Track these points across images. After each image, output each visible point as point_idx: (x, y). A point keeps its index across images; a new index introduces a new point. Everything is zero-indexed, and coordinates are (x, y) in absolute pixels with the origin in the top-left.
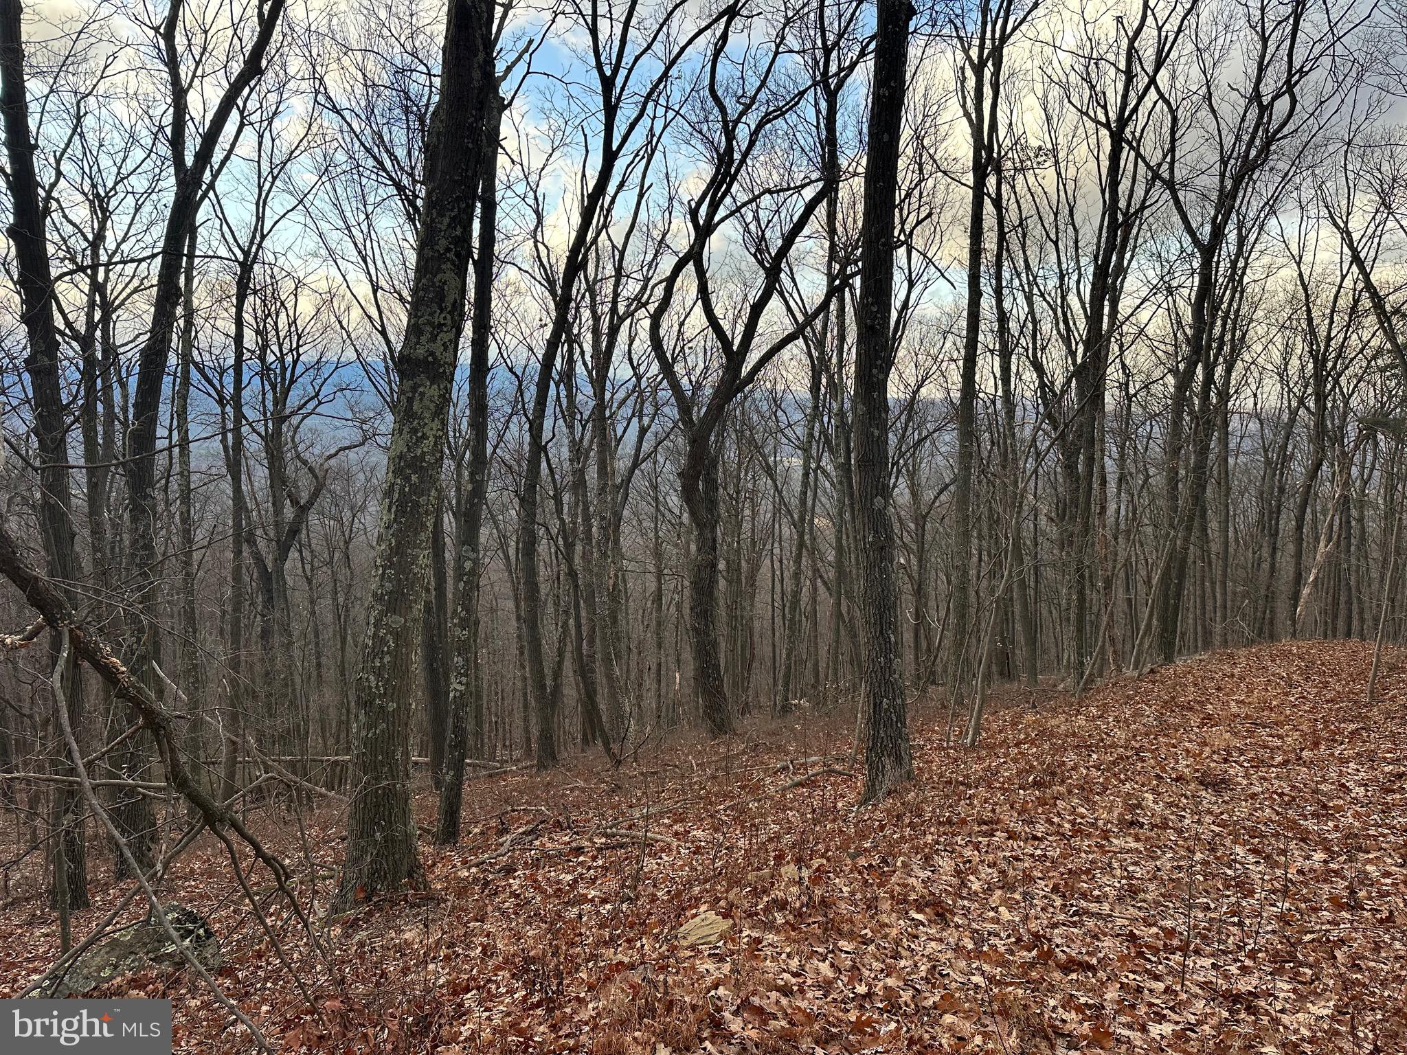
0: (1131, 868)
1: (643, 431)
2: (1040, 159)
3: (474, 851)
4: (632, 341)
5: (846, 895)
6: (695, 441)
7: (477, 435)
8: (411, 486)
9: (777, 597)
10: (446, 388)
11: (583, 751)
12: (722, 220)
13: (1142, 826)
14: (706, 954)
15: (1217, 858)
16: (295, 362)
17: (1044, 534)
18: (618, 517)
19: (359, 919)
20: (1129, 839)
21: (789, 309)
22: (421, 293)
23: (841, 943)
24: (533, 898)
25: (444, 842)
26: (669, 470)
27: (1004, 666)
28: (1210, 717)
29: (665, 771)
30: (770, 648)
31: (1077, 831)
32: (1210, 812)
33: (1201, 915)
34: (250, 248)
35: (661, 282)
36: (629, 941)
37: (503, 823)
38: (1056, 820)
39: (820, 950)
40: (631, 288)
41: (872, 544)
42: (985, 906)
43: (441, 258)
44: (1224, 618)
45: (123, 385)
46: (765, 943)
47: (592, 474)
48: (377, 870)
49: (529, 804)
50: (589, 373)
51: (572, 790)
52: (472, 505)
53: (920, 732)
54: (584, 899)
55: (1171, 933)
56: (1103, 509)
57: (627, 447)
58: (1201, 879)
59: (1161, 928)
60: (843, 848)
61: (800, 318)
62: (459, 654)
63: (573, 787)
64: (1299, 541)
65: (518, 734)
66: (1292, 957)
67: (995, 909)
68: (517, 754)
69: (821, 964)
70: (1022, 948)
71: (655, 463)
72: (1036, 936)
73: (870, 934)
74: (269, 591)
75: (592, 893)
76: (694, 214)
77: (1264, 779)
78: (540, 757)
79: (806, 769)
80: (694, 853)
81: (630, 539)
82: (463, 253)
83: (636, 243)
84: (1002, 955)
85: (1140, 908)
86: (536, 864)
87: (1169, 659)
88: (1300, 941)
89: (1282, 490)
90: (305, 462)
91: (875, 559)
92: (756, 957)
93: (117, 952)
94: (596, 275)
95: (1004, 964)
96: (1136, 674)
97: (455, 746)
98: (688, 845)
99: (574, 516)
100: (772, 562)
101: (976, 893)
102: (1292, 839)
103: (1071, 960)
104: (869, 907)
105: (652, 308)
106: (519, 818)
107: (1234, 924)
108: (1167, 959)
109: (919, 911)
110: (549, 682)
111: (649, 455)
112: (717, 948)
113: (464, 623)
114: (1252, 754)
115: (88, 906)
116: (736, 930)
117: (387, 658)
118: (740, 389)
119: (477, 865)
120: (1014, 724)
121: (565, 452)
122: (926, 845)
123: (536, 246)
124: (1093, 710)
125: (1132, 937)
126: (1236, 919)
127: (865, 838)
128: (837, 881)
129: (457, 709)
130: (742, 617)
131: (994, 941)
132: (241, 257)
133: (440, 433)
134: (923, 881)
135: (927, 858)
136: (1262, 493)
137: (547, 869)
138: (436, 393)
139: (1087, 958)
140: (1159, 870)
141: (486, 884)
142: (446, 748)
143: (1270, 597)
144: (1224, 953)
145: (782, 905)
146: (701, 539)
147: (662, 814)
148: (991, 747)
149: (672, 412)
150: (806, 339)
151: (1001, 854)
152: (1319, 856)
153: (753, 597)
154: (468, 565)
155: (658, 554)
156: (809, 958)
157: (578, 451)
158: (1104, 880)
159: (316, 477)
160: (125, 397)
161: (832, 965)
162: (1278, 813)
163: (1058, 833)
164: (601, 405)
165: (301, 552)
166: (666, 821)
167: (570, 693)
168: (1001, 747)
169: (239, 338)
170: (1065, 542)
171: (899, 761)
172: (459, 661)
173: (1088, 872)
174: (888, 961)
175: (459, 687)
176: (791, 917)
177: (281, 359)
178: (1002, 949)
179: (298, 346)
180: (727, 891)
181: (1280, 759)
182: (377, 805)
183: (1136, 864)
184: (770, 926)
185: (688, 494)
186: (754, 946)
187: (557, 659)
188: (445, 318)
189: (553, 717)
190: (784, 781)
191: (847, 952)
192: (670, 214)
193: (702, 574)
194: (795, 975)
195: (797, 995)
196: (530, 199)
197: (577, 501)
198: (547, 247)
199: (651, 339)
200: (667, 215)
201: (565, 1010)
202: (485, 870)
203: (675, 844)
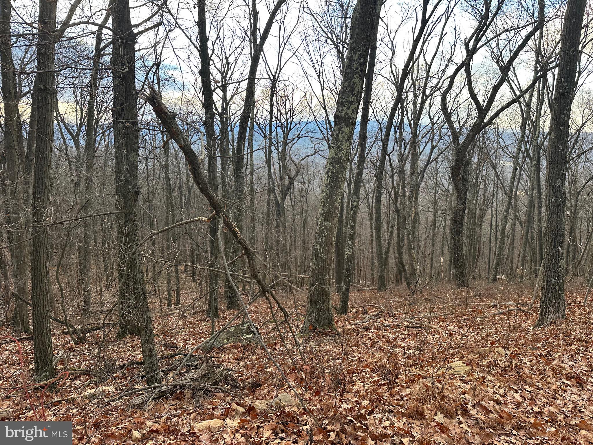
1: (433, 148)
3: (354, 319)
4: (431, 107)
5: (528, 366)
6: (459, 152)
7: (362, 149)
8: (336, 169)
9: (493, 227)
10: (352, 129)
11: (397, 286)
12: (481, 47)
14: (458, 379)
16: (292, 121)
18: (418, 187)
19: (310, 337)
21: (512, 88)
22: (345, 88)
23: (525, 387)
25: (342, 313)
29: (435, 299)
30: (488, 251)
34: (276, 74)
35: (448, 78)
36: (421, 367)
37: (364, 310)
39: (515, 388)
40: (433, 82)
43: (354, 72)
45: (232, 131)
46: (487, 379)
47: (408, 167)
48: (317, 320)
49: (375, 304)
50: (410, 122)
51: (393, 301)
52: (358, 178)
54: (400, 346)
57: (424, 157)
60: (527, 344)
61: (518, 93)
62: (350, 240)
68: (368, 283)
69: (515, 394)
71: (437, 163)
73: (541, 386)
74: (279, 211)
75: (403, 345)
76: (467, 45)
78: (379, 286)
80: (450, 336)
81: (423, 197)
82: (363, 69)
83: (437, 60)
86: (379, 328)
90: (293, 162)
92: (483, 385)
93: (229, 335)
94: (417, 77)
97: (347, 277)
98: (447, 332)
100: (492, 210)
104: (541, 373)
105: (442, 90)
106: (371, 309)
109: (568, 379)
110: (384, 255)
111: (435, 160)
112: (463, 377)
113: (352, 227)
115: (218, 317)
116: (473, 371)
117: (324, 238)
118: (483, 128)
119: (355, 325)
121: (397, 158)
122: (572, 350)
123: (391, 66)
127: (538, 342)
128: (524, 359)
129: (348, 262)
130: (475, 235)
132: (272, 78)
133: (349, 148)
134: (570, 366)
135: (572, 356)
137: (383, 331)
138: (348, 131)
141: (358, 333)
142: (344, 276)
145: (496, 365)
146: (458, 198)
149: (448, 139)
150: (520, 103)
153: (481, 226)
154: (355, 204)
155: (435, 204)
156: (509, 390)
157: (402, 158)
159: (297, 167)
160: (233, 136)
161: (521, 396)
164: (415, 136)
165: (291, 197)
166: (436, 320)
167: (392, 261)
169: (271, 112)
171: (558, 309)
172: (349, 242)
174: (550, 399)
175: (349, 253)
176: (500, 371)
177: (287, 120)
179: (293, 116)
180: (468, 354)
182: (318, 295)
184: (489, 373)
185: (454, 176)
186: (481, 380)
187: (387, 246)
188: (354, 99)
189: (384, 270)
190: (493, 310)
191: (528, 391)
192: (455, 46)
193: (458, 214)
194: (502, 396)
195: (504, 405)
196: (390, 45)
197: (400, 180)
198: (395, 66)
199: (441, 105)
200: (453, 47)
201: (395, 389)
202: (358, 327)
203: (441, 330)
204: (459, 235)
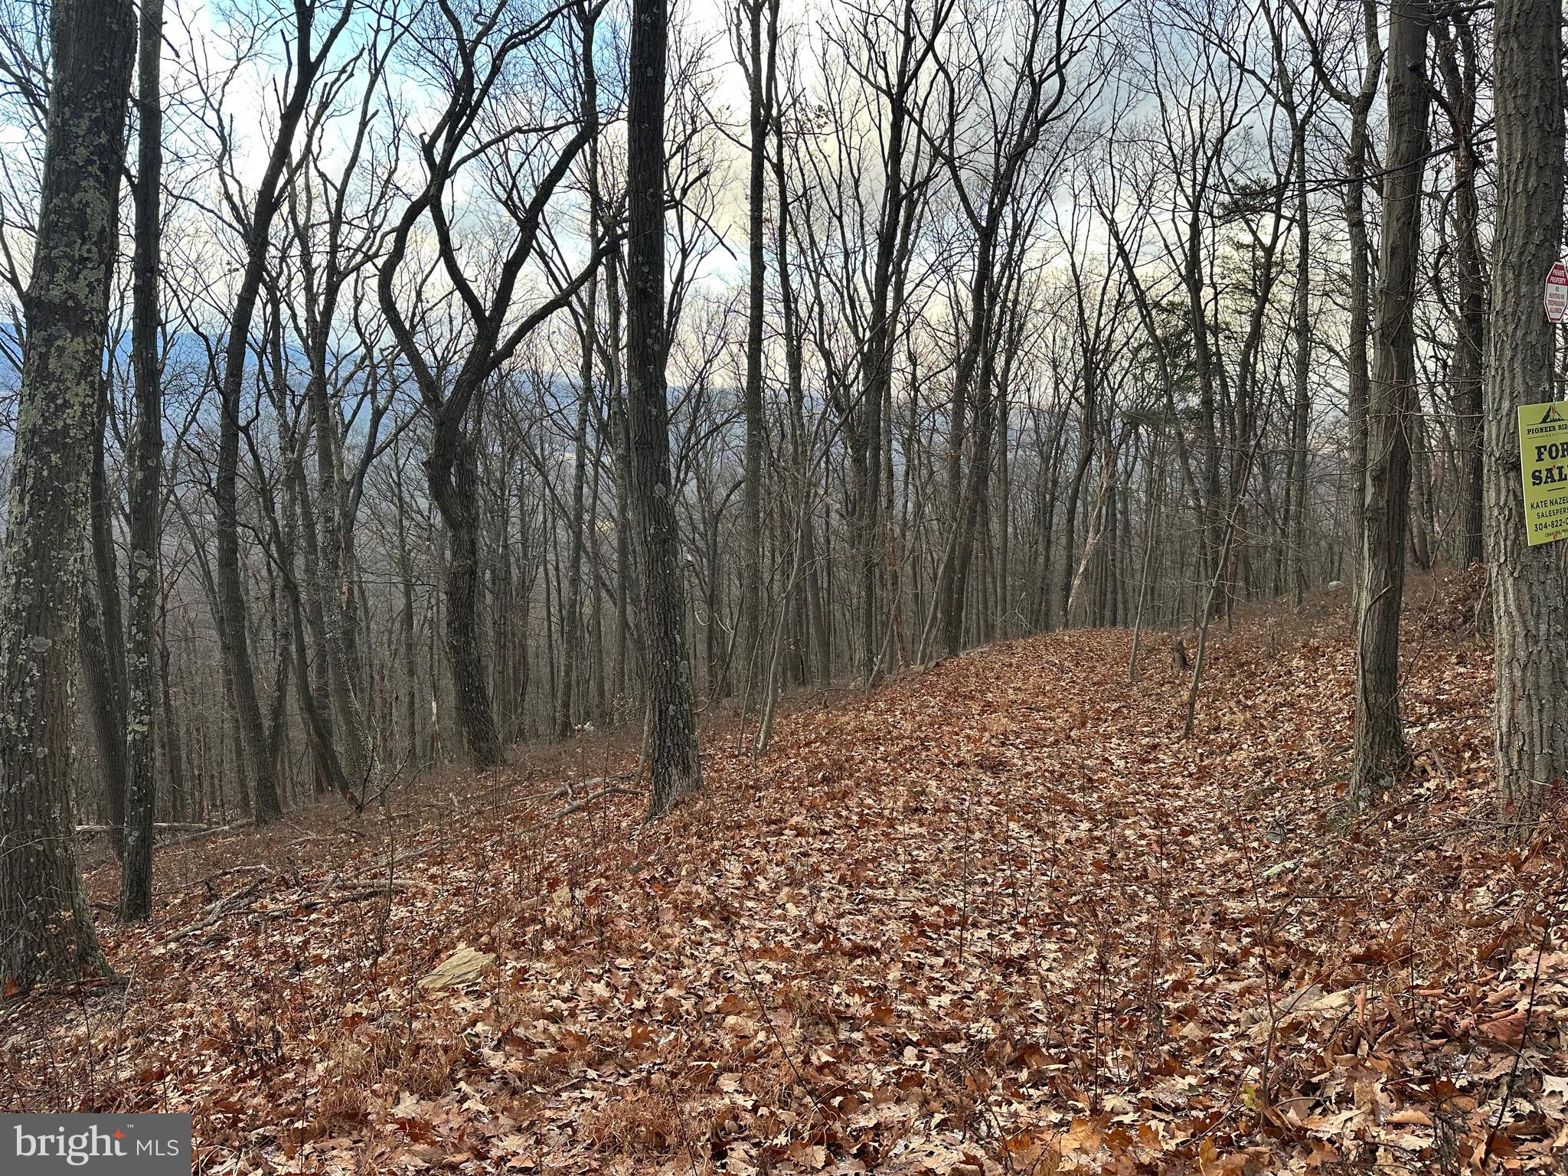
0: (915, 853)
1: (378, 414)
2: (822, 121)
3: (173, 923)
4: (358, 302)
5: (626, 911)
6: (442, 425)
7: (147, 408)
9: (554, 610)
11: (317, 800)
12: (464, 160)
13: (925, 811)
14: (463, 992)
15: (994, 836)
17: (836, 534)
18: (350, 519)
19: (12, 1020)
20: (913, 825)
21: (550, 273)
23: (618, 961)
24: (252, 967)
25: (130, 918)
26: (413, 464)
27: (798, 670)
28: (989, 704)
30: (548, 668)
31: (864, 821)
32: (988, 793)
33: (978, 890)
36: (369, 994)
37: (210, 889)
38: (844, 813)
39: (595, 971)
40: (354, 238)
41: (653, 536)
42: (772, 904)
43: (79, 170)
44: (1004, 611)
46: (532, 972)
47: (312, 466)
49: (246, 864)
50: (304, 340)
51: (301, 844)
52: (145, 498)
53: (711, 741)
54: (317, 960)
55: (950, 910)
56: (890, 501)
57: (357, 438)
58: (980, 856)
59: (941, 906)
60: (625, 866)
62: (137, 687)
63: (302, 841)
64: (1071, 531)
65: (231, 790)
66: (1060, 917)
67: (782, 907)
69: (595, 985)
70: (809, 941)
71: (396, 453)
72: (822, 927)
73: (650, 947)
75: (328, 953)
76: (428, 150)
77: (1037, 758)
78: (259, 812)
79: (587, 793)
80: (454, 895)
82: (112, 167)
83: (358, 180)
84: (788, 949)
85: (923, 890)
86: (255, 929)
87: (953, 652)
88: (1066, 904)
89: (1055, 483)
91: (657, 553)
92: (522, 987)
94: (308, 217)
95: (790, 958)
96: (922, 668)
97: (139, 801)
99: (290, 517)
100: (546, 570)
101: (763, 893)
102: (1061, 812)
103: (856, 946)
104: (650, 920)
105: (380, 262)
106: (232, 881)
107: (1008, 895)
108: (947, 934)
109: (704, 917)
110: (267, 724)
111: (388, 445)
112: (476, 984)
113: (142, 648)
114: (1026, 737)
116: (500, 961)
117: (31, 692)
118: (496, 363)
119: (177, 940)
120: (805, 725)
121: (275, 440)
122: (712, 850)
123: (222, 180)
124: (882, 705)
125: (915, 918)
126: (1010, 891)
127: (650, 852)
128: (616, 898)
129: (137, 755)
130: (514, 634)
131: (781, 937)
134: (709, 887)
135: (713, 864)
136: (1038, 487)
137: (269, 933)
138: (82, 348)
139: (871, 943)
140: (941, 851)
141: (189, 959)
142: (127, 803)
143: (1045, 590)
144: (1000, 923)
145: (554, 931)
146: (457, 540)
147: (415, 859)
148: (782, 750)
149: (413, 389)
150: (572, 307)
151: (789, 852)
152: (1085, 825)
153: (525, 611)
154: (143, 575)
155: (405, 564)
156: (583, 980)
157: (291, 439)
158: (890, 866)
161: (608, 985)
162: (1049, 790)
163: (846, 826)
164: (319, 381)
166: (420, 865)
167: (298, 733)
168: (792, 747)
170: (855, 539)
171: (686, 770)
172: (136, 695)
173: (874, 860)
174: (669, 972)
175: (139, 728)
176: (563, 942)
178: (788, 944)
180: (490, 926)
181: (1051, 739)
182: (29, 878)
183: (919, 848)
184: (539, 954)
185: (438, 490)
186: (519, 976)
187: (277, 694)
188: (89, 251)
189: (274, 763)
190: (562, 807)
191: (625, 970)
192: (397, 149)
193: (460, 583)
194: (565, 1000)
195: (569, 1020)
196: (211, 118)
197: (293, 500)
198: (238, 182)
199: (381, 301)
200: (392, 148)
201: (286, 1075)
202: (188, 944)
203: (431, 887)
204: (466, 635)
